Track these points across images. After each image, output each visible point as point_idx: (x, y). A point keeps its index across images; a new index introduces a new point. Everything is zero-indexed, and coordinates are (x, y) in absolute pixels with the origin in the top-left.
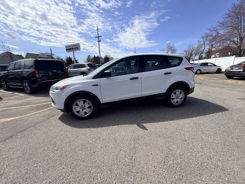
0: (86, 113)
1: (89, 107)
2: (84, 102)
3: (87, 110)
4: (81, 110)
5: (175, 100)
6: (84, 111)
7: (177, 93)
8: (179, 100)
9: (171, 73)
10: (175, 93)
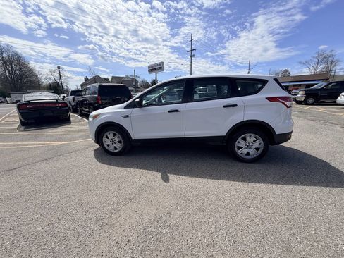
0: (116, 148)
1: (120, 142)
2: (114, 135)
3: (117, 145)
4: (111, 144)
5: (245, 151)
6: (115, 145)
7: (248, 139)
8: (252, 151)
9: (236, 106)
10: (244, 139)
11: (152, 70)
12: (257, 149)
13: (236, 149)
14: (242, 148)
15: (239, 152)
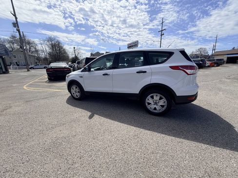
0: (77, 96)
1: (79, 92)
2: (76, 88)
4: (75, 93)
10: (152, 97)
11: (130, 47)
12: (162, 106)
13: (147, 104)
14: (151, 104)
15: (149, 107)
